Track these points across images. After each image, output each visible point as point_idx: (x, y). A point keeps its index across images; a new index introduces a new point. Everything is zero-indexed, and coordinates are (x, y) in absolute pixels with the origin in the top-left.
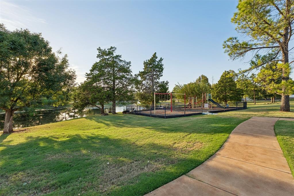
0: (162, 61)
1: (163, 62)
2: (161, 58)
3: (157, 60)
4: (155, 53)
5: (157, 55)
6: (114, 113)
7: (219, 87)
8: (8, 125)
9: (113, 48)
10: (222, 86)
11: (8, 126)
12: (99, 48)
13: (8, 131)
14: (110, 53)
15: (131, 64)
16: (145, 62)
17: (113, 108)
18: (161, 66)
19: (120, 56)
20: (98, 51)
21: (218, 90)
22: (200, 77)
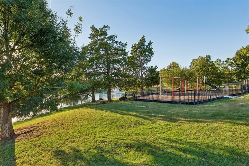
0: (151, 44)
1: (152, 46)
2: (150, 41)
3: (146, 43)
4: (144, 36)
5: (145, 38)
6: (110, 100)
7: (201, 72)
8: (7, 127)
9: (106, 26)
10: (205, 70)
11: (7, 129)
12: (93, 25)
13: (8, 136)
14: (104, 33)
15: (127, 46)
16: (133, 46)
17: (109, 95)
18: (151, 49)
19: (116, 36)
20: (91, 29)
21: (201, 74)
22: (171, 63)
